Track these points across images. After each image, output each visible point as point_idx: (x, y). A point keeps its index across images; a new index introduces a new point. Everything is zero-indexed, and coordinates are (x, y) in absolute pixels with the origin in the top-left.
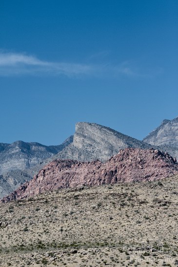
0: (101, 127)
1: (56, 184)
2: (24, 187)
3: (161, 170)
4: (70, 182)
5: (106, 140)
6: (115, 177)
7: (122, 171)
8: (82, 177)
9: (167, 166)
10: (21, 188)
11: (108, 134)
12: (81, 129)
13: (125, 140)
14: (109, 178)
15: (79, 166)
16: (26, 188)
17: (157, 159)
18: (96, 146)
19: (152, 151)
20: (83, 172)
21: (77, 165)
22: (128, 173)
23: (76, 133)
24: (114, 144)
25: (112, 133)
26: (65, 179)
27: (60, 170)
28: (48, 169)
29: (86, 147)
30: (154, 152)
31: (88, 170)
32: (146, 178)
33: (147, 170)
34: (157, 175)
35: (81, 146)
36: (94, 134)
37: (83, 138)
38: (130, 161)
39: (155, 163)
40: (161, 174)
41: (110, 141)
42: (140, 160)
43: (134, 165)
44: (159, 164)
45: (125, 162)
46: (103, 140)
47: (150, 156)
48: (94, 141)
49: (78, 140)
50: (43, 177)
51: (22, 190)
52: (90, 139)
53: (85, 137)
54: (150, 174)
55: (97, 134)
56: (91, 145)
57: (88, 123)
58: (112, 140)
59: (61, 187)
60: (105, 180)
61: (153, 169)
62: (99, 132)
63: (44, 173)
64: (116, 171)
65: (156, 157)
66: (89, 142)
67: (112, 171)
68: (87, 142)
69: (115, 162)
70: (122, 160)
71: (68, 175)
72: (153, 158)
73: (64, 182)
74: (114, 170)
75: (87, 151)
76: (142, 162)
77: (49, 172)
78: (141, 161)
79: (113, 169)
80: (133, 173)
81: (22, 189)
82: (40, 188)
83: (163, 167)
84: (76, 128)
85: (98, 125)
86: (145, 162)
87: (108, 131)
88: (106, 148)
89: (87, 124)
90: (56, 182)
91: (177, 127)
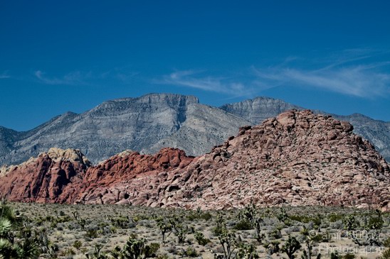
66: (213, 126)
91: (99, 121)
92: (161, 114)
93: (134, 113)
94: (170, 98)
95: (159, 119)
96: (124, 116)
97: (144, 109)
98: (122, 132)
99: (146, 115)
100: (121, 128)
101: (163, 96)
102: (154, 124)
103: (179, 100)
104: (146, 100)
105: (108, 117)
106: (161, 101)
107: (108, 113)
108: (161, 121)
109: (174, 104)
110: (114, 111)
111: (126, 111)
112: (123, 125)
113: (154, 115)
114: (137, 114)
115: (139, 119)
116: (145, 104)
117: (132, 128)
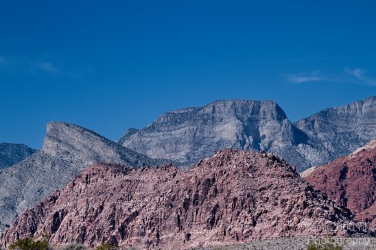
0: (83, 130)
1: (112, 194)
2: (54, 197)
3: (282, 181)
4: (132, 193)
5: (90, 146)
6: (213, 187)
7: (224, 181)
8: (151, 187)
9: (289, 176)
10: (49, 199)
11: (92, 139)
12: (55, 130)
13: (115, 148)
14: (204, 189)
15: (142, 171)
16: (57, 199)
17: (274, 165)
18: (75, 154)
19: (264, 155)
20: (150, 179)
21: (140, 170)
22: (234, 183)
23: (47, 135)
24: (101, 152)
25: (99, 139)
26: (125, 188)
27: (115, 176)
28: (94, 174)
29: (61, 155)
30: (266, 156)
31: (159, 178)
32: (260, 190)
33: (260, 180)
34: (276, 188)
35: (54, 154)
36: (72, 139)
37: (57, 143)
38: (235, 167)
39: (271, 171)
40: (282, 187)
41: (96, 149)
42: (248, 166)
43: (241, 172)
44: (277, 172)
45: (225, 167)
46: (85, 147)
47: (263, 162)
48: (73, 147)
49: (49, 146)
50: (85, 184)
51: (52, 202)
52: (67, 144)
53: (60, 141)
54: (267, 185)
55: (77, 139)
56: (69, 153)
57: (65, 123)
58: (99, 147)
59: (121, 198)
60: (198, 191)
61: (269, 180)
62: (80, 135)
63: (87, 179)
64: (214, 180)
65: (272, 163)
66: (65, 149)
67: (209, 180)
68: (64, 149)
69: (211, 167)
70: (222, 164)
71: (129, 183)
72: (268, 163)
73: (124, 191)
74: (211, 178)
75: (63, 161)
76: (252, 169)
77: (95, 178)
78: (251, 167)
79: (210, 176)
80: (241, 183)
81: (51, 200)
82: (87, 200)
83: (283, 177)
84: (48, 129)
85: (78, 126)
86: (256, 169)
87: (93, 135)
88: (91, 158)
89: (63, 124)
90: (112, 192)
91: (149, 139)
92: (226, 126)
93: (191, 127)
94: (239, 105)
95: (223, 133)
96: (179, 132)
97: (205, 122)
98: (176, 151)
99: (207, 128)
100: (174, 146)
101: (229, 104)
102: (216, 140)
103: (251, 107)
104: (208, 110)
105: (161, 133)
106: (226, 110)
107: (162, 129)
108: (225, 136)
109: (244, 112)
110: (169, 126)
111: (183, 125)
112: (177, 142)
113: (218, 129)
114: (196, 127)
115: (198, 134)
116: (207, 114)
117: (187, 145)
